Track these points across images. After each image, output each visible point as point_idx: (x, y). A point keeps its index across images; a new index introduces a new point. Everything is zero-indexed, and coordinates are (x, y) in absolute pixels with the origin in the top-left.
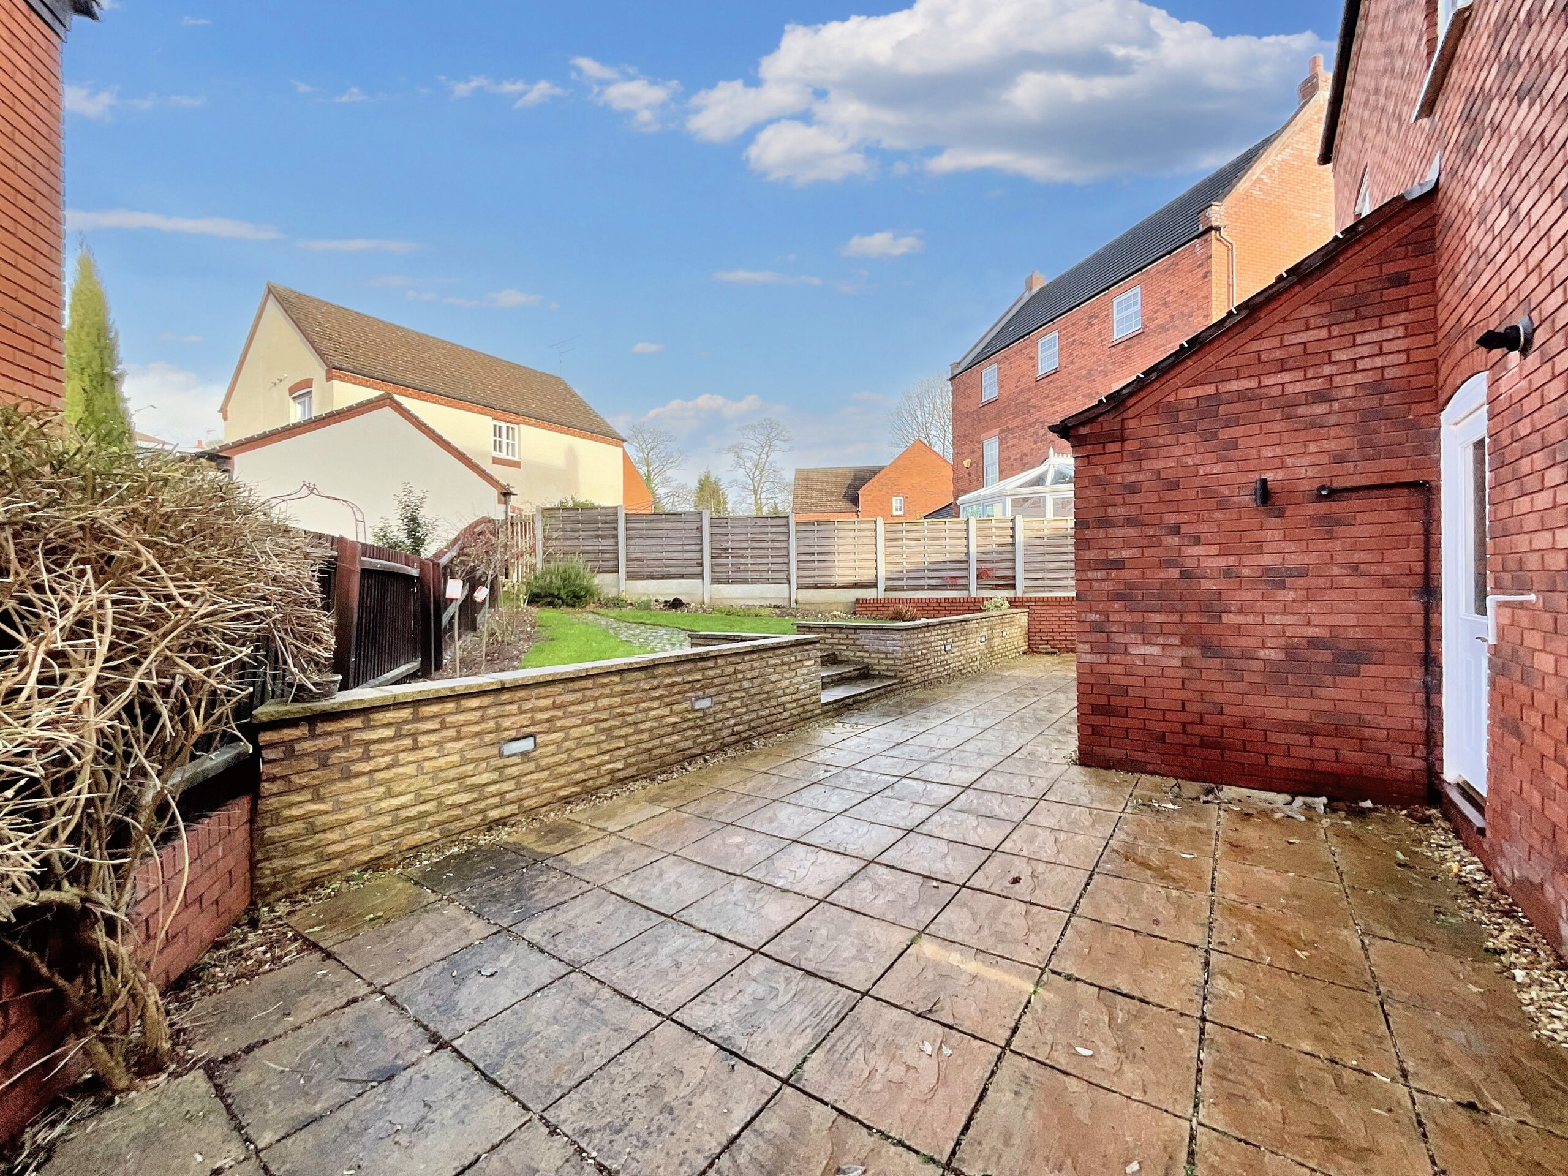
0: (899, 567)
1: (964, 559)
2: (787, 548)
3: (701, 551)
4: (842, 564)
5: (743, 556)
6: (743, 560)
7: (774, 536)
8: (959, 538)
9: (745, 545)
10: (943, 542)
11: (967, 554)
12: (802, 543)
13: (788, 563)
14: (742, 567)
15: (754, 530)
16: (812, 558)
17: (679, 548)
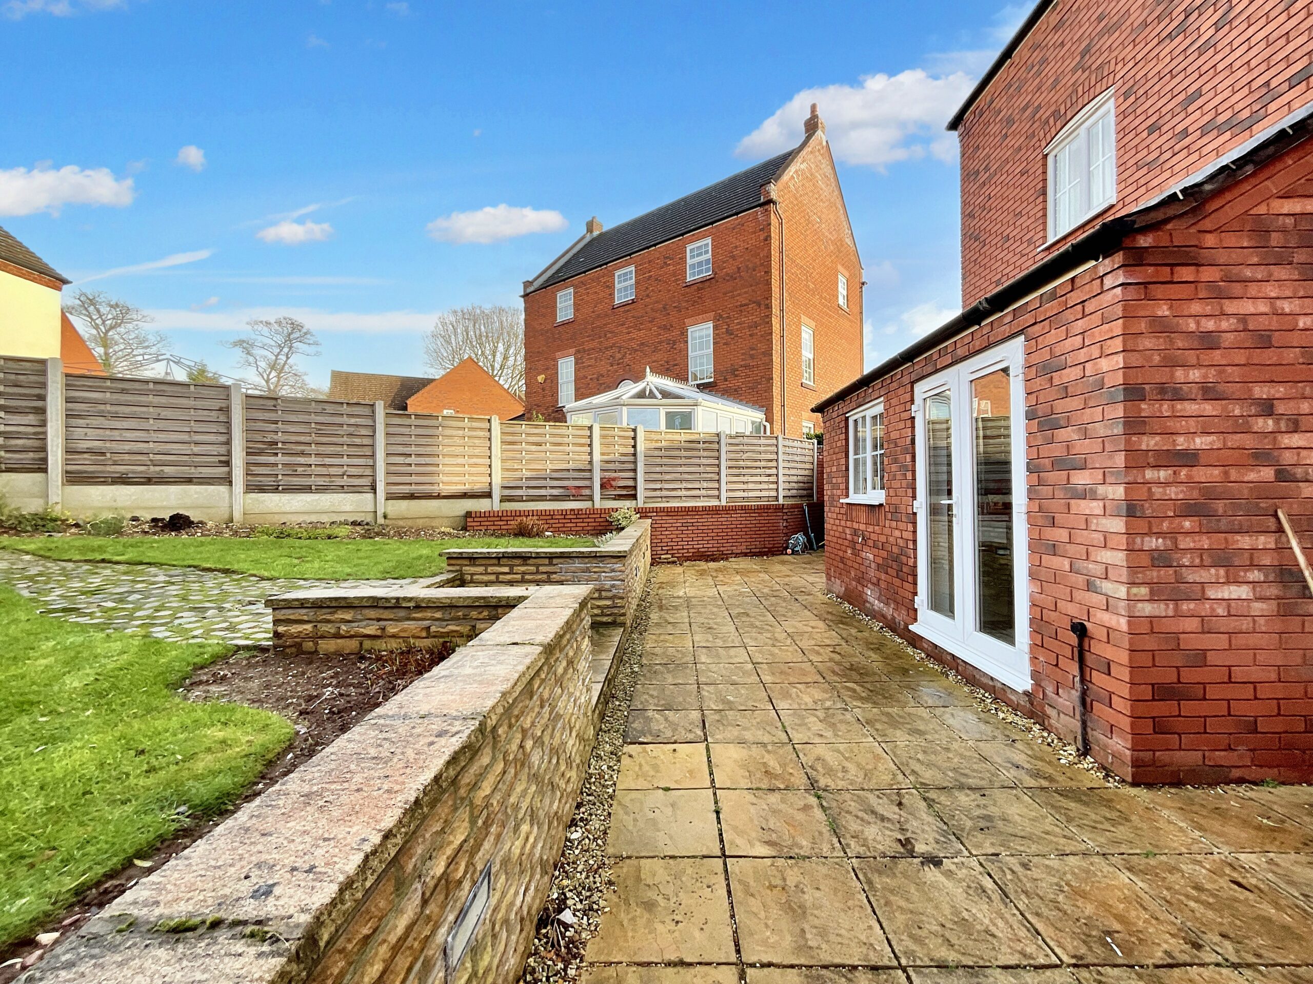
0: (518, 474)
1: (588, 467)
2: (373, 446)
3: (228, 443)
4: (447, 469)
5: (303, 454)
6: (302, 460)
7: (352, 429)
8: (582, 445)
9: (307, 439)
10: (567, 449)
11: (591, 462)
12: (393, 440)
13: (373, 467)
14: (300, 470)
15: (320, 419)
16: (408, 460)
17: (185, 437)
